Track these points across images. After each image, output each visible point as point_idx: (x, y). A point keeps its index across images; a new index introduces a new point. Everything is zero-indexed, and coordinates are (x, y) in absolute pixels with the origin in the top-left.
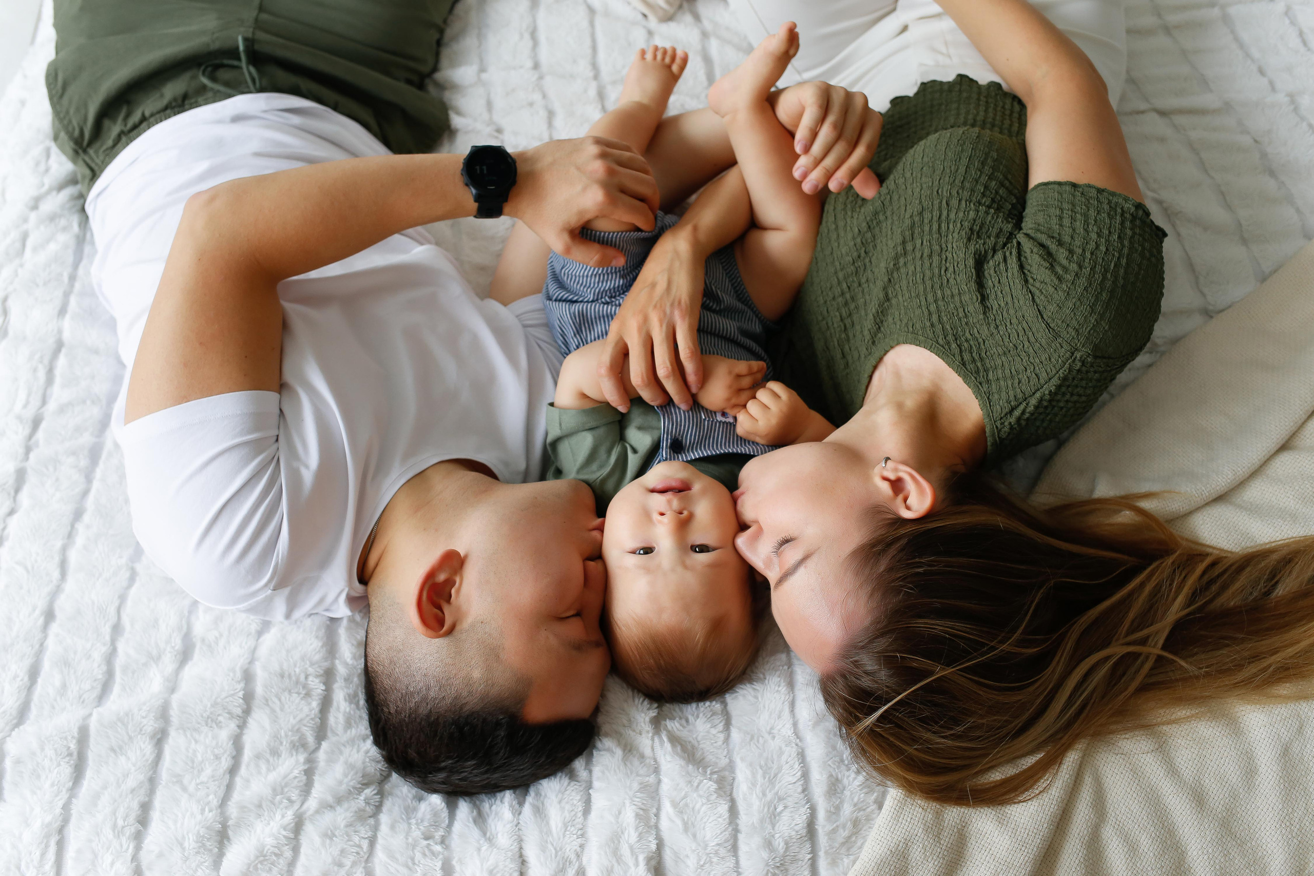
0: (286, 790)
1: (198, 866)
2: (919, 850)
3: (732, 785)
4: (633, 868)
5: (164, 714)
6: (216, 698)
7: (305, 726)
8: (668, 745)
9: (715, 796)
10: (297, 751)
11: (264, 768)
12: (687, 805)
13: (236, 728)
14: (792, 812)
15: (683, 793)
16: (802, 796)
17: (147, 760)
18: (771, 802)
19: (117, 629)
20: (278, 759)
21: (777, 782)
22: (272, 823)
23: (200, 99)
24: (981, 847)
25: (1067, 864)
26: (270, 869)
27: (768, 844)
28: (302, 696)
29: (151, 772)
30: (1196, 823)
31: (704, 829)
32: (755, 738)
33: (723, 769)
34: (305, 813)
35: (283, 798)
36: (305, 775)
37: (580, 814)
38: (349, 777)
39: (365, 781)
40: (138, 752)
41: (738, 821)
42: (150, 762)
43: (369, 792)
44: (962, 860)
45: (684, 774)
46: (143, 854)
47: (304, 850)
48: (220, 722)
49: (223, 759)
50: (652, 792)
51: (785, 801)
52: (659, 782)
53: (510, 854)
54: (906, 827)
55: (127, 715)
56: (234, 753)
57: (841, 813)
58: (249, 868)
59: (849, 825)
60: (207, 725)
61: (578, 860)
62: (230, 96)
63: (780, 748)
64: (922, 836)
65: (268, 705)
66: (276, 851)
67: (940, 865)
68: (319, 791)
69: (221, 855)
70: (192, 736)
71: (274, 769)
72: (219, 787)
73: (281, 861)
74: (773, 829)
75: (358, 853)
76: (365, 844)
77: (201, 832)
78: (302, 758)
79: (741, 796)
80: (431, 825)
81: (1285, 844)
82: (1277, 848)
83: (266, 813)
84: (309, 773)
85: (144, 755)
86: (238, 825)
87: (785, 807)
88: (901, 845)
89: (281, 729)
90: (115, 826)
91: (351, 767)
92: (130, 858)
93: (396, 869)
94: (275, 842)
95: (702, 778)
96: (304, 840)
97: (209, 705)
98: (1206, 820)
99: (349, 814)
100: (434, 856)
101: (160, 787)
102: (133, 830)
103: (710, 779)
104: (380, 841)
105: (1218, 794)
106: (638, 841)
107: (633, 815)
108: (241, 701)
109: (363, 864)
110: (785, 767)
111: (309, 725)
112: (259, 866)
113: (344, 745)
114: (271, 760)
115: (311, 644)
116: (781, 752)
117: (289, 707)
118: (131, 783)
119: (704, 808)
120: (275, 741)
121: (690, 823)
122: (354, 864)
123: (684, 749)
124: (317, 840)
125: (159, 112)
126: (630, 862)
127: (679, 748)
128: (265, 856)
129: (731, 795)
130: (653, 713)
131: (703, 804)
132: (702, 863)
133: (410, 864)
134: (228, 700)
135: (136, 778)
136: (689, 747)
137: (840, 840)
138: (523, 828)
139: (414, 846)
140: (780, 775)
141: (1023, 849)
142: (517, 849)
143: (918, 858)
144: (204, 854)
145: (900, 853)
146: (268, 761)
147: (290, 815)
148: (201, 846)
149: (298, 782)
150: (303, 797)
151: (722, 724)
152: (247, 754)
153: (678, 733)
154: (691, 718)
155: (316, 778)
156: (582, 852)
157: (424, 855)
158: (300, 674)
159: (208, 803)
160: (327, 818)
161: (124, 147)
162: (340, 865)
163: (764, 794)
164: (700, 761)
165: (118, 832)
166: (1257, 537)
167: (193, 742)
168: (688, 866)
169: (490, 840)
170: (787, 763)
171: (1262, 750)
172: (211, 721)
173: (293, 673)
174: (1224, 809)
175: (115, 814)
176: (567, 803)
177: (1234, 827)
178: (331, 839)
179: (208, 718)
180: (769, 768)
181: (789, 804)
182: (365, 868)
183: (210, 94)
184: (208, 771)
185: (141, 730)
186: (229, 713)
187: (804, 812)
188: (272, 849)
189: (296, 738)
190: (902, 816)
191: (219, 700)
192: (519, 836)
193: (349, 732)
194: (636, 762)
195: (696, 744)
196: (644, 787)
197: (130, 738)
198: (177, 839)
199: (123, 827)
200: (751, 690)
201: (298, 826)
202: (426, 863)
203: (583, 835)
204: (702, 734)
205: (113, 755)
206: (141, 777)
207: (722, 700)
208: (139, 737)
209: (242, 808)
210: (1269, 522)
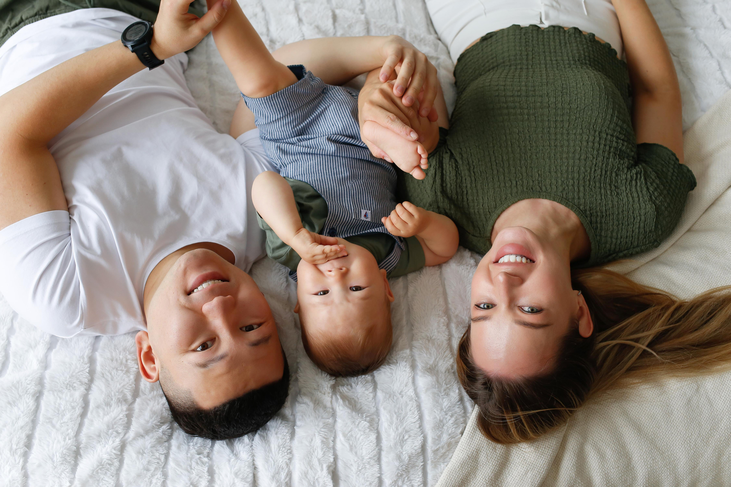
0: (115, 426)
1: (62, 471)
2: (484, 455)
3: (378, 423)
4: (320, 472)
5: (41, 382)
6: (73, 373)
7: (126, 389)
8: (341, 401)
9: (368, 430)
10: (121, 403)
11: (101, 413)
12: (352, 436)
13: (85, 390)
14: (413, 439)
15: (350, 428)
16: (419, 430)
17: (30, 410)
18: (401, 433)
19: (11, 330)
20: (110, 408)
21: (405, 422)
22: (107, 446)
23: (57, 10)
24: (519, 455)
25: (566, 466)
26: (106, 473)
27: (399, 457)
28: (124, 372)
29: (33, 417)
30: (637, 442)
31: (362, 449)
32: (392, 396)
33: (373, 414)
34: (127, 440)
35: (113, 431)
36: (126, 417)
37: (288, 441)
38: (153, 419)
39: (162, 421)
40: (25, 405)
41: (382, 444)
42: (32, 410)
43: (165, 427)
44: (508, 463)
45: (350, 417)
46: (28, 465)
47: (126, 461)
48: (75, 387)
49: (77, 409)
50: (331, 428)
51: (409, 433)
52: (335, 421)
53: (247, 463)
54: (477, 443)
55: (18, 382)
56: (84, 405)
57: (442, 440)
58: (93, 472)
59: (446, 446)
60: (67, 389)
61: (287, 467)
62: (75, 9)
63: (406, 402)
64: (486, 448)
65: (104, 377)
66: (110, 462)
67: (496, 464)
68: (135, 427)
69: (76, 465)
70: (58, 395)
71: (108, 414)
72: (75, 425)
73: (112, 468)
74: (402, 449)
75: (158, 463)
76: (162, 458)
77: (64, 452)
78: (125, 408)
79: (384, 430)
80: (201, 446)
81: (687, 453)
82: (682, 455)
83: (103, 440)
84: (129, 416)
85: (28, 407)
86: (86, 447)
87: (410, 436)
88: (474, 453)
89: (112, 391)
90: (11, 449)
91: (154, 413)
92: (21, 468)
93: (181, 472)
94: (109, 457)
95: (360, 420)
96: (126, 455)
97: (68, 377)
98: (643, 440)
99: (153, 440)
100: (203, 464)
101: (39, 425)
102: (22, 451)
103: (365, 420)
104: (171, 456)
105: (649, 426)
106: (323, 457)
107: (320, 441)
108: (87, 374)
109: (161, 469)
110: (409, 413)
111: (128, 388)
112: (99, 471)
113: (149, 400)
114: (106, 408)
115: (128, 341)
116: (407, 405)
117: (117, 378)
118: (21, 423)
119: (362, 438)
120: (108, 398)
121: (353, 445)
122: (156, 469)
123: (350, 403)
124: (134, 455)
125: (31, 17)
126: (319, 469)
127: (347, 402)
128: (103, 465)
129: (377, 429)
130: (332, 382)
131: (361, 435)
132: (360, 468)
133: (189, 469)
134: (79, 374)
135: (23, 420)
136: (353, 402)
137: (440, 454)
138: (255, 449)
139: (191, 459)
140: (406, 418)
141: (542, 456)
142: (251, 461)
143: (484, 460)
144: (66, 464)
145: (474, 458)
146: (104, 409)
147: (118, 441)
148: (64, 459)
149: (122, 421)
150: (125, 431)
151: (372, 388)
152: (92, 405)
153: (346, 394)
154: (353, 384)
155: (133, 419)
156: (290, 462)
157: (197, 463)
158: (122, 359)
159: (68, 435)
160: (140, 442)
161: (9, 37)
162: (148, 470)
163: (397, 429)
164: (360, 410)
165: (13, 452)
166: (675, 281)
167: (58, 398)
168: (352, 470)
169: (236, 455)
170: (410, 411)
171: (675, 401)
172: (70, 386)
173: (118, 359)
174: (652, 434)
175: (11, 442)
176: (281, 434)
177: (658, 444)
178: (142, 455)
179: (68, 384)
180: (400, 414)
181: (411, 434)
182: (162, 471)
183: (63, 7)
184: (68, 416)
185: (27, 392)
186: (80, 382)
187: (420, 439)
188: (107, 461)
189: (120, 396)
190: (475, 437)
191: (74, 374)
192: (252, 453)
193: (152, 393)
194: (321, 410)
195: (357, 400)
196: (326, 425)
197: (20, 396)
198: (49, 456)
199: (16, 449)
200: (388, 369)
201: (122, 447)
202: (199, 469)
203: (291, 453)
204: (360, 394)
205: (9, 406)
206: (27, 420)
207: (372, 374)
208: (25, 395)
209: (89, 437)
210: (682, 273)
